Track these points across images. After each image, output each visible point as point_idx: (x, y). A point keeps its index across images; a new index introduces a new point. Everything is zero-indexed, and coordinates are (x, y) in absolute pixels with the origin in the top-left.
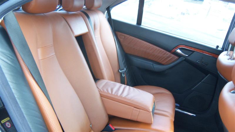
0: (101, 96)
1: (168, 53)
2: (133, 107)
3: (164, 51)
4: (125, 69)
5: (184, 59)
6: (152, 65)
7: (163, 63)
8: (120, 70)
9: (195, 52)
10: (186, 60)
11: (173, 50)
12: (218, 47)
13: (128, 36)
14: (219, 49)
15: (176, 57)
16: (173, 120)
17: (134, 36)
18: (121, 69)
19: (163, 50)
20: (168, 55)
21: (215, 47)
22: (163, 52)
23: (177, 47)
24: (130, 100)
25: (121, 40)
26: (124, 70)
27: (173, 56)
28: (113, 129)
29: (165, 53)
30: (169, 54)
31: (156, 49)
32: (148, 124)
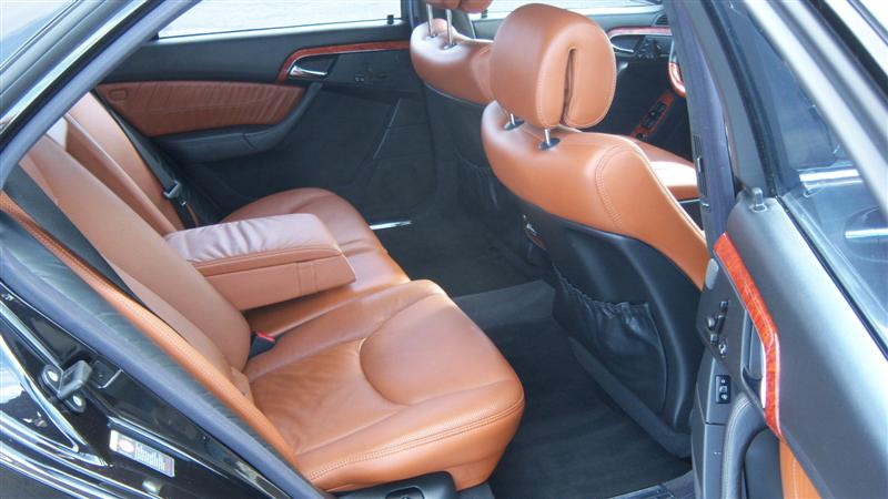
0: (205, 276)
1: (268, 86)
2: (295, 264)
3: (257, 85)
4: (178, 185)
5: (320, 85)
6: (243, 141)
7: (268, 119)
8: (165, 193)
9: (341, 57)
10: (328, 87)
11: (282, 73)
12: (391, 18)
13: (137, 84)
14: (397, 22)
15: (297, 90)
16: (385, 251)
17: (153, 80)
18: (167, 186)
19: (251, 85)
20: (272, 94)
21: (384, 23)
22: (255, 89)
23: (286, 63)
24: (278, 250)
25: (119, 104)
26: (175, 189)
27: (285, 89)
28: (272, 340)
29: (263, 90)
30: (274, 87)
31: (233, 89)
32: (340, 289)
